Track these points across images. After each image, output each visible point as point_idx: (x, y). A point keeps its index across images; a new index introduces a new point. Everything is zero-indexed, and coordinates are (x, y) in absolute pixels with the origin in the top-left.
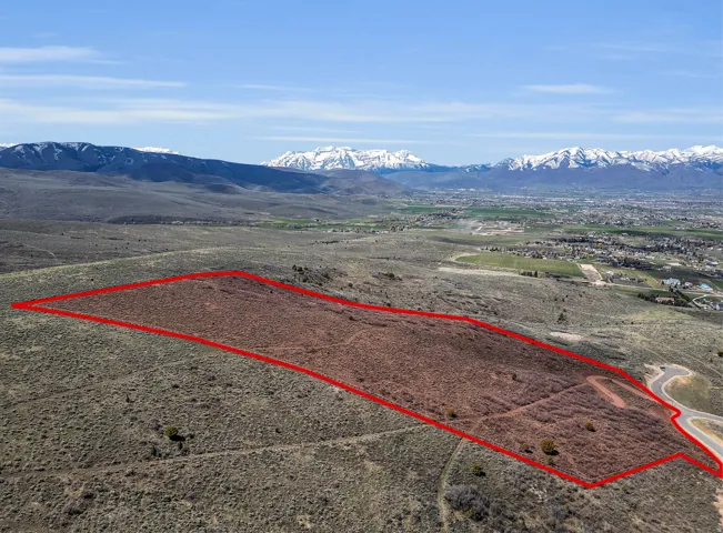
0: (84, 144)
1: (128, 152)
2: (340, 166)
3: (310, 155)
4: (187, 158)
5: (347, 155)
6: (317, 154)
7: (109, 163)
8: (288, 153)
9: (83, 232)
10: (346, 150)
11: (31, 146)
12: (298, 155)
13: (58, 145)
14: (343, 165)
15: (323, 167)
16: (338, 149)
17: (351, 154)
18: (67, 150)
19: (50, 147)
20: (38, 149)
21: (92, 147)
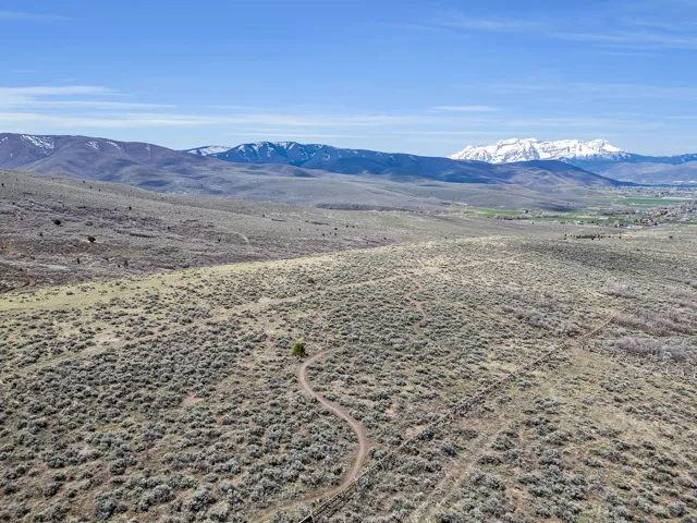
0: (291, 143)
1: (326, 149)
2: (524, 159)
3: (491, 149)
4: (376, 152)
5: (532, 147)
6: (499, 147)
7: (310, 159)
8: (469, 147)
9: (285, 214)
10: (531, 142)
11: (250, 146)
12: (478, 149)
13: (270, 144)
14: (527, 157)
15: (505, 159)
16: (521, 141)
17: (536, 146)
18: (278, 149)
19: (265, 146)
20: (255, 148)
21: (297, 145)
